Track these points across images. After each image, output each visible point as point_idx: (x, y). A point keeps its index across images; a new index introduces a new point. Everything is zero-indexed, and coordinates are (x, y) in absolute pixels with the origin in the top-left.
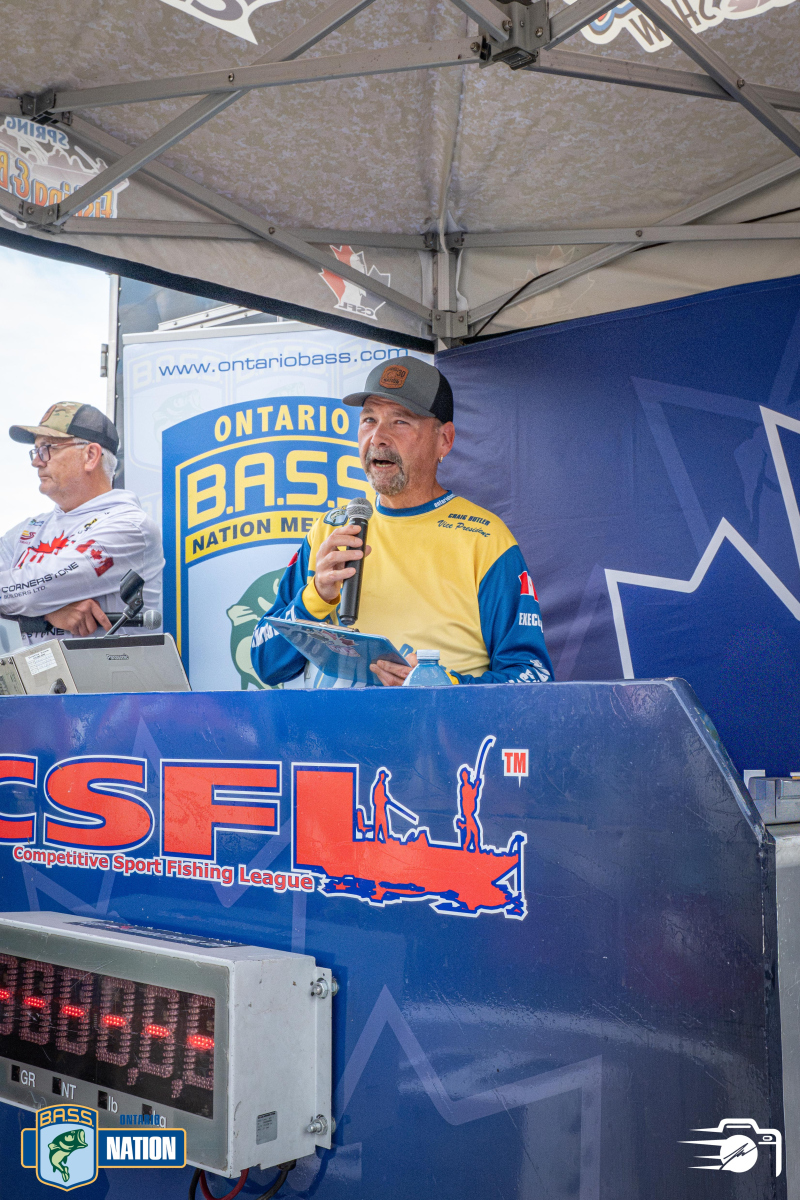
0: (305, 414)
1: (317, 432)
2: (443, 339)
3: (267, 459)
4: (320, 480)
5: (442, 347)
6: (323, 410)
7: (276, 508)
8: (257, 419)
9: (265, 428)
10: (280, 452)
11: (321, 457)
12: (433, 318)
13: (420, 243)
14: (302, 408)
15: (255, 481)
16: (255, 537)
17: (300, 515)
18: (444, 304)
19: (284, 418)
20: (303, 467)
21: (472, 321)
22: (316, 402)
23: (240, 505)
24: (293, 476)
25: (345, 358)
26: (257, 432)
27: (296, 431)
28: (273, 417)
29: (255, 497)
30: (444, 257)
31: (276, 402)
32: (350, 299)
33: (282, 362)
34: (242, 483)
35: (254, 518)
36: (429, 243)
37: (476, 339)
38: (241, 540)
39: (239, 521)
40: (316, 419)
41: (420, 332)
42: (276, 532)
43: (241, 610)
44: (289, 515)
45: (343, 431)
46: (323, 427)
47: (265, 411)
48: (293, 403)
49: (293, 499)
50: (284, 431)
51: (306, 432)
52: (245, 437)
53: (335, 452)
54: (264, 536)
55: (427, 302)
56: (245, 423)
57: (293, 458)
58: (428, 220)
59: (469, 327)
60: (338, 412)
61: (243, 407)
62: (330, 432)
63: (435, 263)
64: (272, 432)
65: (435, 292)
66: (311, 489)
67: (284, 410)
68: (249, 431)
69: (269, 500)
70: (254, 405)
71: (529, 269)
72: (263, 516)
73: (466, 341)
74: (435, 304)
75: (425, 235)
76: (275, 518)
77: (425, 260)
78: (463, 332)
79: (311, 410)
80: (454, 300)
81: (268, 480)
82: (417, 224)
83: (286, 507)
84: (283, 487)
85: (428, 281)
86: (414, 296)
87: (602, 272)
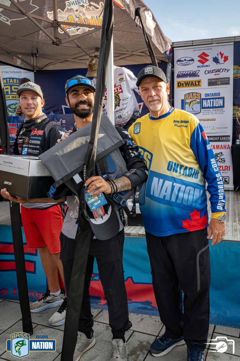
0: (15, 80)
1: (17, 83)
2: (35, 70)
8: (7, 81)
10: (11, 86)
12: (34, 67)
13: (31, 55)
16: (7, 99)
18: (35, 65)
19: (11, 81)
21: (40, 68)
22: (17, 79)
24: (13, 90)
25: (21, 72)
26: (7, 83)
28: (9, 81)
30: (35, 58)
31: (10, 78)
32: (19, 63)
33: (10, 72)
35: (7, 96)
37: (41, 71)
40: (17, 81)
41: (32, 69)
42: (11, 98)
48: (13, 79)
50: (11, 83)
51: (15, 83)
52: (5, 83)
54: (9, 99)
55: (32, 64)
57: (13, 87)
58: (32, 51)
59: (39, 69)
61: (5, 79)
63: (33, 58)
64: (9, 83)
65: (34, 63)
69: (10, 93)
73: (39, 71)
74: (34, 65)
76: (11, 96)
77: (32, 58)
78: (38, 69)
80: (37, 64)
82: (31, 52)
85: (32, 61)
86: (30, 63)
87: (60, 64)
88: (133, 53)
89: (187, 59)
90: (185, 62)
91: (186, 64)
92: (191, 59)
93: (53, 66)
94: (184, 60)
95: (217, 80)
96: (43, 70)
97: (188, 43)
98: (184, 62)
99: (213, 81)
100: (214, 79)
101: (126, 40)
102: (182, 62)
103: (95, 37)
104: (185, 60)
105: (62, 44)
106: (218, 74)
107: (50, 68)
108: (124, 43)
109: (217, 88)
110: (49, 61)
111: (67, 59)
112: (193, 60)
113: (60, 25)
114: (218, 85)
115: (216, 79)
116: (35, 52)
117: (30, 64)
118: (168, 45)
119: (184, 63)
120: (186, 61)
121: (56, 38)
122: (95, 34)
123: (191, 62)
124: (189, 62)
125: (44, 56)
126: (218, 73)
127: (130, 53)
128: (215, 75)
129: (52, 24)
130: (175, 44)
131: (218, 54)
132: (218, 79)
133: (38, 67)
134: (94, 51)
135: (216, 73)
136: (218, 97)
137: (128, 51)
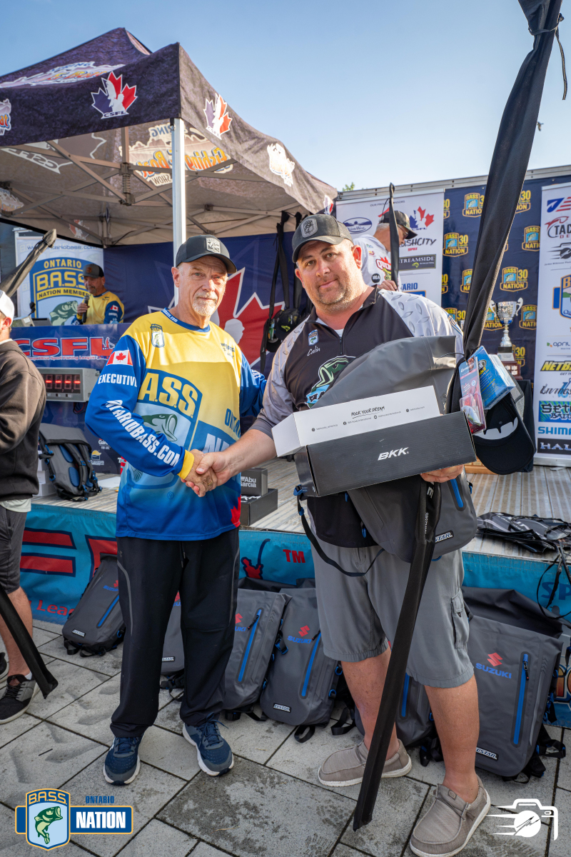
0: (69, 262)
1: (73, 267)
2: (105, 245)
3: (59, 274)
4: (74, 280)
5: (105, 247)
6: (74, 261)
7: (62, 287)
8: (56, 263)
9: (58, 265)
10: (63, 272)
11: (74, 274)
12: (102, 239)
13: (98, 219)
14: (68, 260)
15: (56, 279)
16: (56, 294)
17: (69, 289)
18: (105, 236)
19: (63, 263)
20: (69, 276)
21: (113, 241)
22: (72, 259)
23: (52, 285)
24: (66, 278)
25: (79, 248)
26: (56, 266)
27: (67, 267)
28: (60, 263)
29: (56, 284)
30: (104, 223)
31: (61, 259)
32: (78, 234)
33: (62, 248)
34: (53, 280)
35: (56, 289)
36: (102, 219)
37: (115, 246)
38: (53, 295)
39: (52, 290)
40: (72, 263)
41: (100, 243)
42: (62, 293)
43: (53, 313)
44: (66, 289)
45: (80, 267)
46: (74, 266)
47: (58, 261)
48: (66, 259)
49: (67, 284)
50: (63, 266)
51: (70, 267)
52: (53, 267)
53: (78, 273)
54: (59, 294)
55: (100, 234)
56: (52, 263)
57: (66, 274)
58: (100, 213)
60: (78, 262)
61: (52, 259)
62: (76, 267)
63: (102, 224)
64: (60, 266)
65: (103, 232)
66: (71, 282)
67: (63, 261)
68: (54, 266)
69: (60, 284)
70: (55, 259)
71: (127, 229)
72: (59, 289)
73: (111, 246)
74: (103, 235)
75: (100, 217)
76: (62, 289)
77: (100, 224)
78: (110, 243)
79: (71, 261)
80: (108, 234)
81: (59, 279)
82: (97, 214)
83: (65, 287)
84: (64, 281)
85: (101, 229)
86: (96, 233)
87: (147, 233)
88: (269, 213)
89: (360, 221)
90: (355, 226)
91: (357, 230)
92: (366, 221)
93: (135, 237)
94: (353, 223)
95: (413, 260)
96: (118, 244)
97: (368, 192)
98: (353, 227)
99: (405, 261)
100: (407, 258)
101: (255, 192)
102: (350, 227)
103: (202, 186)
104: (356, 223)
105: (135, 203)
106: (414, 249)
107: (130, 241)
108: (252, 196)
109: (412, 274)
110: (129, 229)
111: (157, 226)
112: (369, 223)
113: (132, 171)
114: (414, 268)
115: (411, 258)
116: (104, 214)
117: (95, 236)
118: (327, 199)
119: (354, 229)
120: (357, 226)
121: (126, 193)
122: (203, 181)
123: (367, 227)
124: (362, 226)
125: (121, 221)
126: (414, 246)
127: (264, 213)
128: (410, 250)
129: (120, 169)
130: (344, 194)
131: (415, 211)
132: (415, 257)
133: (111, 240)
134: (202, 210)
135: (411, 247)
136: (414, 290)
137: (260, 210)
